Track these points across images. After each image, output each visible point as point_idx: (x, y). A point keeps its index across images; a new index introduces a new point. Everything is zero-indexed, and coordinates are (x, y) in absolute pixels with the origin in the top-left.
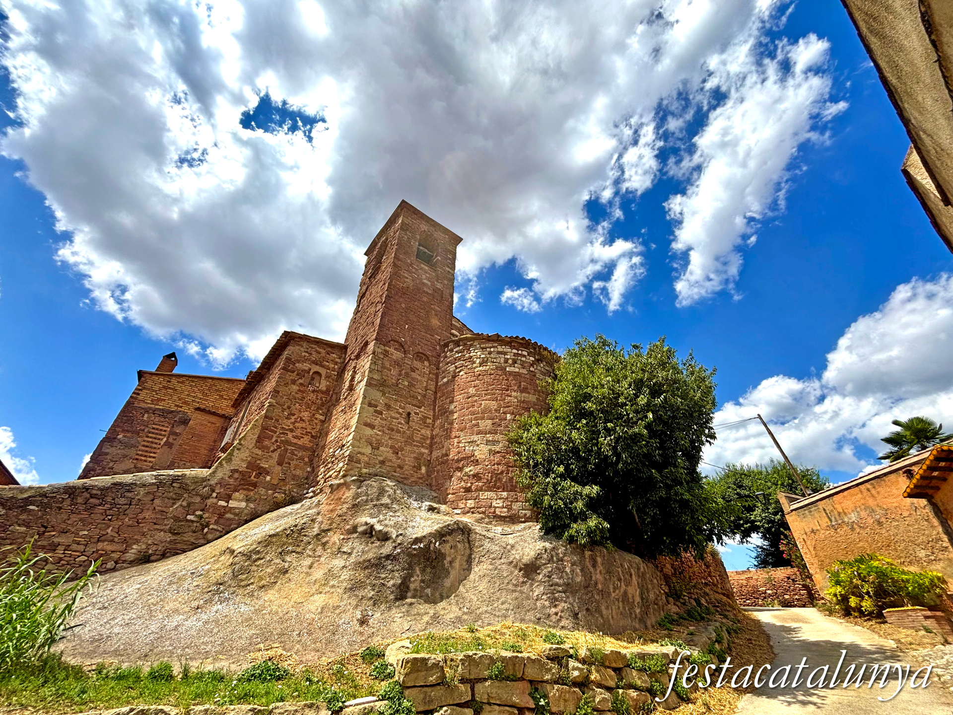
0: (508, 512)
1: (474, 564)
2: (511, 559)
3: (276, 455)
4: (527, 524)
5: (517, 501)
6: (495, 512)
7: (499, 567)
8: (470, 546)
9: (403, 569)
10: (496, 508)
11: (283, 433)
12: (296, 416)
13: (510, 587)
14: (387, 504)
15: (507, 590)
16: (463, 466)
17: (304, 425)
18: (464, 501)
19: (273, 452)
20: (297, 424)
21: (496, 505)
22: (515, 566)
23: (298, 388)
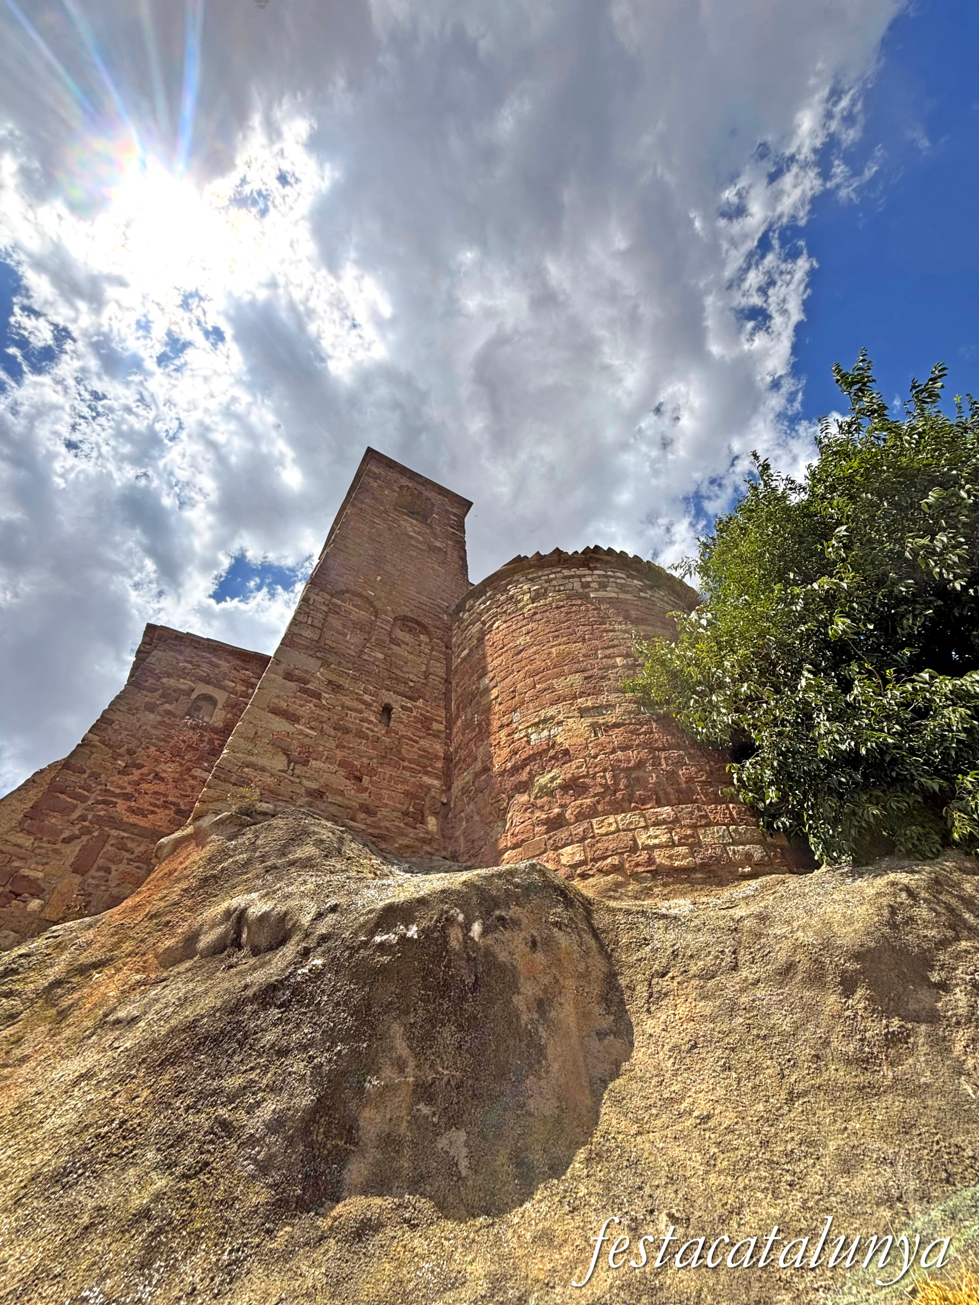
0: (692, 854)
1: (635, 1006)
2: (782, 958)
3: (72, 851)
4: (763, 879)
5: (708, 825)
6: (651, 861)
7: (744, 999)
8: (602, 947)
9: (332, 1037)
10: (650, 848)
11: (104, 802)
12: (145, 770)
13: (836, 1073)
14: (310, 859)
15: (830, 1091)
16: (532, 776)
17: (161, 788)
18: (551, 854)
19: (66, 841)
20: (144, 786)
21: (651, 842)
22: (816, 978)
23: (159, 718)
